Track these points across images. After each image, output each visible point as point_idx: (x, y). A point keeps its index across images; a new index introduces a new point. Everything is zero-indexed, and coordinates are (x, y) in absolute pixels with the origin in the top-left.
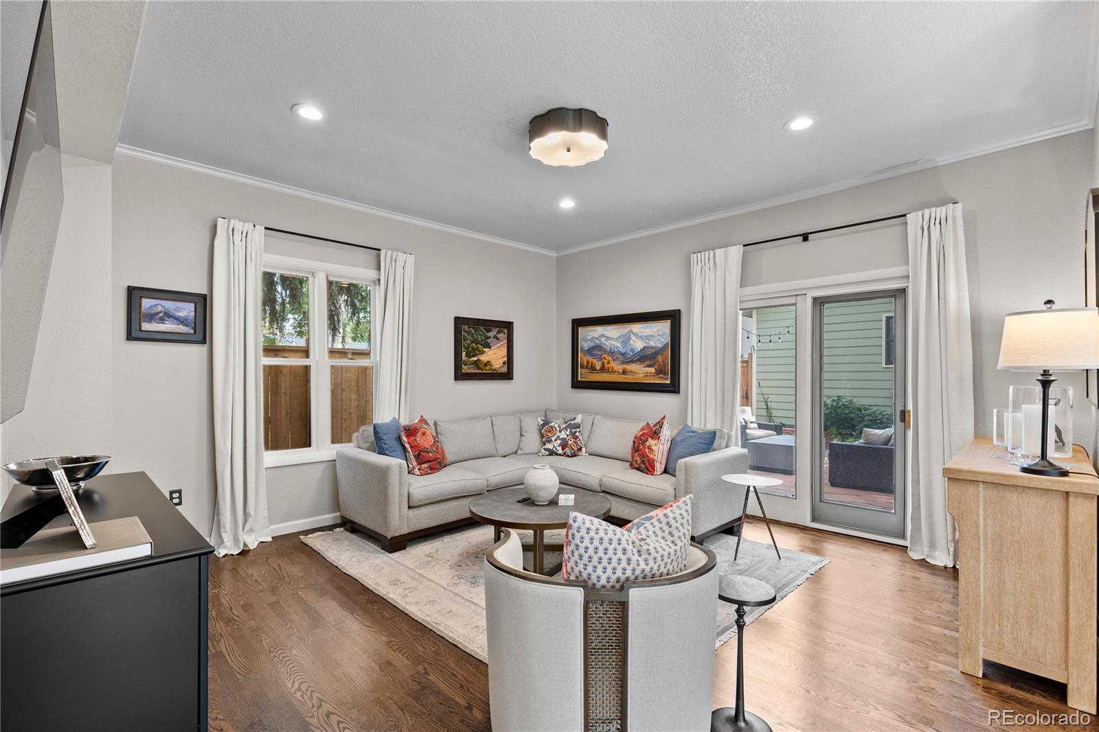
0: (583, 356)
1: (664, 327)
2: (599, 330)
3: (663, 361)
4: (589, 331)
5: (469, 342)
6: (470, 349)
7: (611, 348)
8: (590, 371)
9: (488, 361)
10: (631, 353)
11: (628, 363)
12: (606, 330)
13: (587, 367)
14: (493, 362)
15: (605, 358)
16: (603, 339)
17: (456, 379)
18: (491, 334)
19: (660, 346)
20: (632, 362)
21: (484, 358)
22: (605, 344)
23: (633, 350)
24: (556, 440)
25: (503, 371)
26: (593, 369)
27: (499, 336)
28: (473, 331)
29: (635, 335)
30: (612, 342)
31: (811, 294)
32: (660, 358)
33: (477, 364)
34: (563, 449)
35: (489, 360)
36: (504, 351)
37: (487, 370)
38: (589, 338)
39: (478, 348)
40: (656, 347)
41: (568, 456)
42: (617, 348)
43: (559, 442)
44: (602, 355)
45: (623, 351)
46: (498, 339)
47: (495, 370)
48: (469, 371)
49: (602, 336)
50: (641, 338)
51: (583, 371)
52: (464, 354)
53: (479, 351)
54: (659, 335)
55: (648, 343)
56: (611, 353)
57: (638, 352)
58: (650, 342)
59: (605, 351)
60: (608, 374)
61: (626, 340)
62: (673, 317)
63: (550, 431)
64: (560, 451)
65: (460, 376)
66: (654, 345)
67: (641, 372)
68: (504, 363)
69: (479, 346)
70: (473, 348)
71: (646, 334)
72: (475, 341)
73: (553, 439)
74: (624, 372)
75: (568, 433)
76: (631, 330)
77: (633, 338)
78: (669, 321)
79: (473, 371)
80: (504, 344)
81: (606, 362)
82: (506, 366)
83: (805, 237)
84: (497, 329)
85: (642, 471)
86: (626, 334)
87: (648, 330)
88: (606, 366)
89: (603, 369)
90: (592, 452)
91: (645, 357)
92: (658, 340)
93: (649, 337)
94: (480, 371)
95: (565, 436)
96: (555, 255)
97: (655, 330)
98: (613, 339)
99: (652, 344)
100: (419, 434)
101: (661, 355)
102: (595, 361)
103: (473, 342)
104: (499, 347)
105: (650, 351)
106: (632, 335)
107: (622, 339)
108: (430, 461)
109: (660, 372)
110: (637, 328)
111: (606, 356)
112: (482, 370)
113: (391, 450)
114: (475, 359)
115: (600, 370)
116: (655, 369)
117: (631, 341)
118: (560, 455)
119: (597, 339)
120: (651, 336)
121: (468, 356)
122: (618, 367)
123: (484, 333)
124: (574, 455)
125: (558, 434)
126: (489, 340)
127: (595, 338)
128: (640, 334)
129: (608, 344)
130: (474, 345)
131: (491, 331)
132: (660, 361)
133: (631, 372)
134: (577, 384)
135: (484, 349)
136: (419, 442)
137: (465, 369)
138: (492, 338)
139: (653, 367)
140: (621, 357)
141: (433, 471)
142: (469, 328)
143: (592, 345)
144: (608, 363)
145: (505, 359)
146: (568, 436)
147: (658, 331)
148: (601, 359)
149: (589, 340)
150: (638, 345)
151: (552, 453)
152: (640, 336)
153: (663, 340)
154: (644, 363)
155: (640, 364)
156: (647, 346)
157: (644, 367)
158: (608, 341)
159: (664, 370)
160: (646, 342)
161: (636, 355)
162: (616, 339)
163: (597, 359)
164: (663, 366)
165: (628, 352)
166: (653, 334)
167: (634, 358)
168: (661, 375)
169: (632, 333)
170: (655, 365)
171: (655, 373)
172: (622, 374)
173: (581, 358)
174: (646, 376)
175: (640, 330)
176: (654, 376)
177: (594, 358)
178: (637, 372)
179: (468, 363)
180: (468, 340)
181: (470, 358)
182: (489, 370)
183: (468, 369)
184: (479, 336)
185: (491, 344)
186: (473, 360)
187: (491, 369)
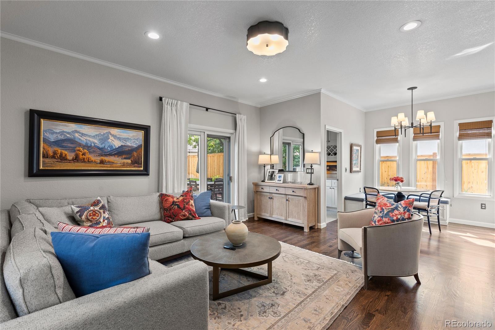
0: (46, 147)
1: (140, 134)
2: (72, 127)
3: (138, 156)
4: (57, 125)
7: (86, 143)
8: (59, 160)
10: (109, 148)
11: (106, 155)
12: (82, 128)
13: (53, 157)
15: (79, 150)
19: (135, 146)
20: (110, 155)
22: (80, 139)
23: (111, 147)
26: (63, 158)
29: (113, 135)
30: (88, 139)
31: (207, 133)
32: (135, 154)
38: (58, 131)
40: (133, 147)
42: (94, 143)
44: (76, 147)
45: (101, 146)
49: (76, 131)
50: (119, 139)
51: (47, 160)
54: (134, 139)
55: (126, 143)
56: (88, 147)
57: (116, 149)
58: (127, 143)
59: (80, 145)
60: (83, 164)
61: (105, 139)
62: (146, 129)
63: (94, 215)
66: (130, 145)
71: (123, 137)
73: (102, 220)
74: (102, 162)
76: (109, 132)
77: (111, 138)
78: (143, 131)
81: (81, 153)
83: (207, 109)
85: (192, 219)
86: (104, 134)
87: (125, 134)
88: (81, 157)
89: (76, 159)
90: (120, 223)
91: (121, 152)
92: (134, 142)
93: (126, 139)
97: (131, 135)
98: (89, 136)
99: (129, 144)
101: (136, 152)
102: (65, 152)
105: (127, 149)
106: (110, 136)
107: (100, 137)
109: (136, 162)
110: (115, 131)
111: (81, 149)
115: (73, 160)
116: (131, 160)
117: (110, 140)
119: (68, 133)
120: (128, 139)
122: (95, 158)
127: (66, 132)
128: (118, 136)
129: (84, 140)
132: (136, 155)
133: (109, 162)
134: (36, 173)
139: (129, 159)
140: (99, 150)
143: (62, 138)
144: (83, 155)
147: (133, 136)
148: (73, 150)
149: (56, 133)
150: (117, 144)
152: (118, 138)
153: (137, 142)
154: (121, 157)
155: (117, 157)
156: (124, 145)
157: (121, 159)
158: (83, 137)
159: (138, 161)
160: (123, 142)
161: (114, 151)
162: (94, 136)
163: (68, 151)
164: (137, 159)
165: (106, 147)
166: (129, 138)
167: (112, 152)
168: (136, 164)
169: (111, 134)
170: (131, 158)
171: (131, 163)
172: (100, 164)
173: (43, 148)
174: (124, 165)
175: (117, 133)
176: (130, 165)
177: (66, 150)
178: (115, 162)
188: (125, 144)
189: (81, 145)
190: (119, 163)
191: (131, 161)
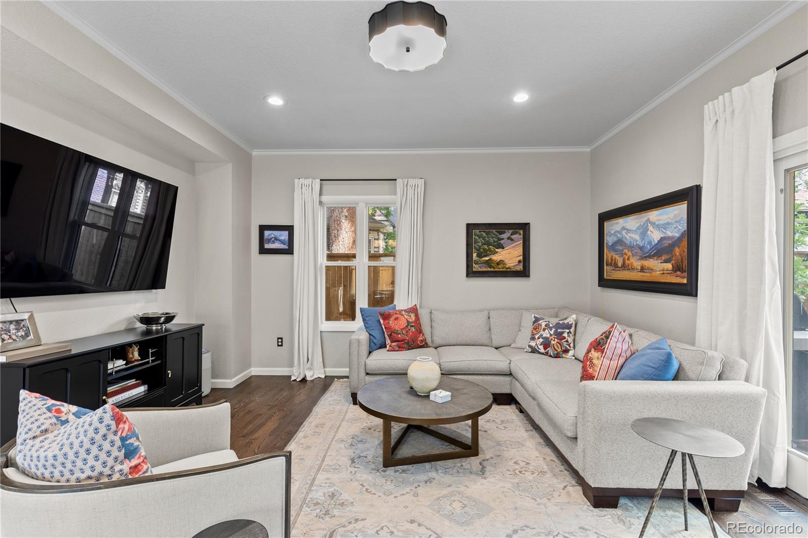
0: (608, 252)
1: (680, 210)
2: (620, 223)
3: (680, 255)
4: (613, 225)
5: (480, 244)
6: (482, 250)
7: (631, 242)
8: (614, 268)
9: (501, 260)
10: (648, 246)
11: (646, 258)
12: (626, 222)
13: (611, 264)
14: (506, 261)
15: (626, 254)
16: (624, 232)
17: (467, 276)
18: (505, 236)
19: (677, 235)
20: (650, 257)
21: (496, 258)
22: (626, 238)
23: (650, 243)
24: (538, 338)
25: (519, 269)
26: (616, 266)
27: (513, 237)
28: (484, 234)
29: (653, 224)
30: (632, 235)
32: (676, 251)
33: (489, 263)
34: (545, 348)
35: (502, 259)
36: (519, 251)
37: (500, 268)
38: (613, 232)
39: (489, 249)
40: (673, 237)
41: (551, 356)
42: (636, 241)
43: (541, 340)
44: (623, 250)
45: (641, 244)
46: (512, 240)
47: (509, 268)
48: (480, 270)
49: (623, 228)
50: (658, 227)
51: (609, 268)
52: (475, 255)
53: (491, 251)
54: (677, 222)
55: (665, 233)
56: (631, 247)
57: (655, 245)
58: (667, 232)
60: (628, 272)
61: (644, 232)
62: (692, 196)
63: (536, 329)
64: (542, 350)
65: (471, 273)
66: (671, 235)
67: (660, 269)
68: (520, 262)
69: (491, 247)
70: (484, 249)
71: (662, 222)
72: (488, 244)
74: (643, 269)
75: (552, 332)
76: (649, 219)
77: (651, 228)
78: (686, 202)
79: (484, 269)
80: (521, 243)
81: (627, 257)
82: (522, 264)
84: (511, 231)
86: (644, 224)
87: (665, 217)
88: (627, 262)
89: (624, 267)
91: (661, 251)
92: (675, 228)
93: (666, 226)
94: (492, 269)
95: (549, 336)
96: (588, 150)
97: (672, 215)
98: (632, 231)
99: (669, 233)
100: (392, 319)
101: (679, 247)
102: (617, 257)
103: (484, 244)
104: (513, 247)
105: (667, 243)
106: (649, 225)
107: (640, 231)
108: (398, 341)
109: (677, 268)
110: (654, 215)
111: (627, 251)
112: (494, 268)
113: (371, 328)
114: (487, 258)
115: (622, 267)
116: (672, 264)
117: (649, 232)
118: (543, 354)
119: (619, 232)
120: (668, 224)
121: (479, 256)
122: (637, 264)
123: (496, 236)
124: (557, 356)
125: (542, 332)
126: (502, 242)
127: (617, 232)
128: (657, 223)
129: (628, 238)
130: (486, 247)
131: (504, 233)
132: (678, 254)
133: (649, 269)
134: (604, 282)
135: (497, 250)
136: (391, 325)
137: (476, 268)
138: (506, 240)
139: (670, 262)
140: (640, 251)
141: (400, 349)
142: (480, 232)
143: (615, 239)
144: (628, 259)
145: (521, 258)
146: (551, 335)
147: (675, 216)
148: (622, 254)
149: (612, 235)
150: (655, 236)
151: (534, 351)
152: (657, 225)
153: (680, 228)
154: (660, 258)
155: (657, 260)
156: (664, 237)
157: (661, 263)
158: (628, 234)
159: (681, 266)
160: (663, 231)
161: (653, 249)
162: (635, 231)
163: (619, 255)
164: (680, 261)
165: (646, 245)
166: (670, 221)
167: (652, 252)
168: (678, 272)
169: (650, 223)
170: (672, 260)
171: (673, 270)
172: (640, 272)
173: (606, 255)
174: (663, 274)
175: (656, 218)
176: (671, 273)
177: (617, 254)
178: (655, 268)
179: (480, 262)
180: (479, 242)
181: (481, 258)
182: (502, 268)
183: (480, 267)
184: (491, 239)
185: (504, 245)
186: (485, 260)
187: (504, 267)
188: (665, 235)
189: (626, 246)
190: (658, 269)
191: (671, 266)
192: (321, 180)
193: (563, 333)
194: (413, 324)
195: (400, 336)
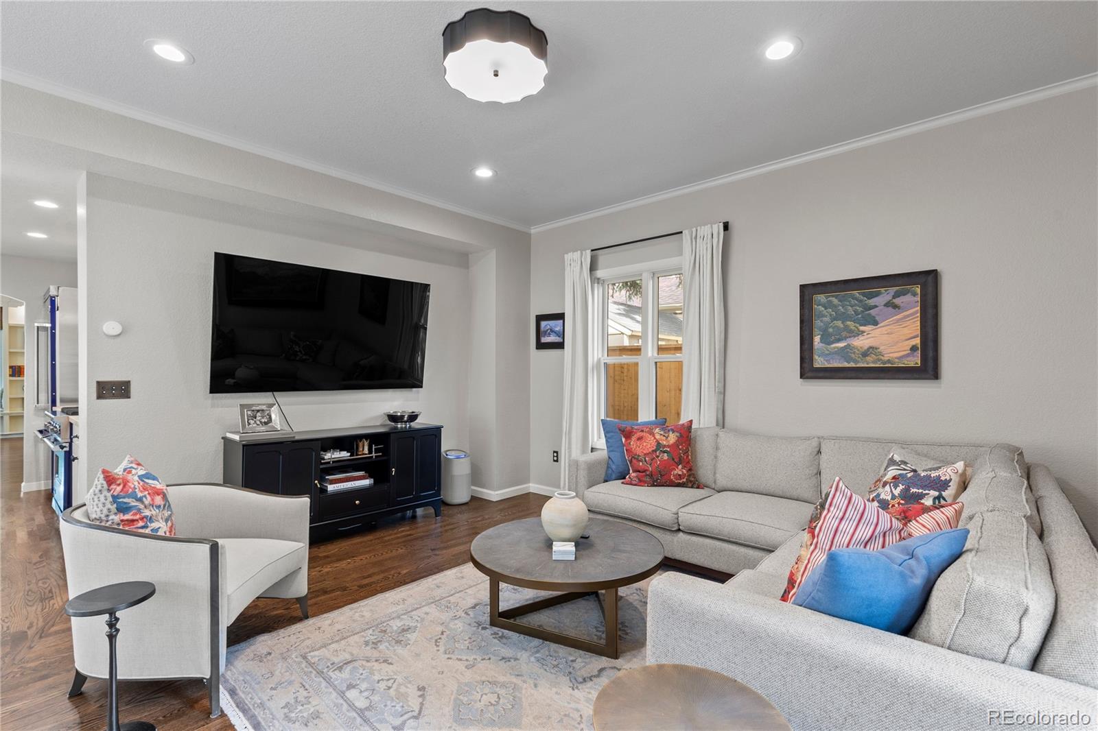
5: (827, 319)
6: (832, 330)
9: (871, 347)
14: (882, 348)
17: (802, 376)
18: (880, 300)
21: (861, 342)
25: (912, 364)
27: (897, 301)
28: (835, 301)
33: (846, 353)
35: (874, 344)
36: (913, 327)
37: (870, 363)
39: (846, 327)
46: (895, 307)
47: (889, 361)
48: (828, 366)
52: (817, 339)
53: (851, 331)
65: (809, 371)
68: (913, 349)
69: (849, 323)
70: (835, 328)
72: (844, 317)
79: (837, 365)
80: (916, 312)
82: (920, 354)
84: (893, 290)
94: (852, 365)
100: (634, 438)
103: (835, 319)
104: (898, 321)
108: (639, 471)
112: (855, 362)
114: (841, 345)
121: (828, 341)
123: (861, 301)
125: (880, 489)
126: (873, 312)
130: (839, 323)
131: (877, 294)
135: (862, 328)
136: (632, 446)
137: (819, 362)
138: (883, 307)
141: (640, 484)
142: (827, 297)
145: (917, 341)
179: (827, 352)
180: (826, 316)
181: (829, 344)
182: (873, 362)
183: (827, 361)
184: (850, 308)
185: (877, 318)
186: (837, 348)
187: (879, 360)
192: (592, 250)
193: (922, 496)
194: (668, 449)
195: (641, 464)
